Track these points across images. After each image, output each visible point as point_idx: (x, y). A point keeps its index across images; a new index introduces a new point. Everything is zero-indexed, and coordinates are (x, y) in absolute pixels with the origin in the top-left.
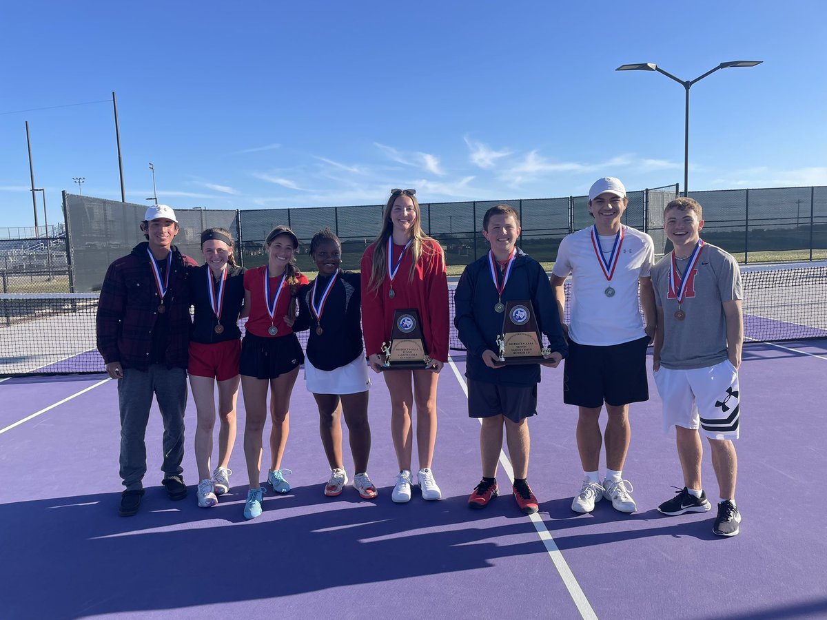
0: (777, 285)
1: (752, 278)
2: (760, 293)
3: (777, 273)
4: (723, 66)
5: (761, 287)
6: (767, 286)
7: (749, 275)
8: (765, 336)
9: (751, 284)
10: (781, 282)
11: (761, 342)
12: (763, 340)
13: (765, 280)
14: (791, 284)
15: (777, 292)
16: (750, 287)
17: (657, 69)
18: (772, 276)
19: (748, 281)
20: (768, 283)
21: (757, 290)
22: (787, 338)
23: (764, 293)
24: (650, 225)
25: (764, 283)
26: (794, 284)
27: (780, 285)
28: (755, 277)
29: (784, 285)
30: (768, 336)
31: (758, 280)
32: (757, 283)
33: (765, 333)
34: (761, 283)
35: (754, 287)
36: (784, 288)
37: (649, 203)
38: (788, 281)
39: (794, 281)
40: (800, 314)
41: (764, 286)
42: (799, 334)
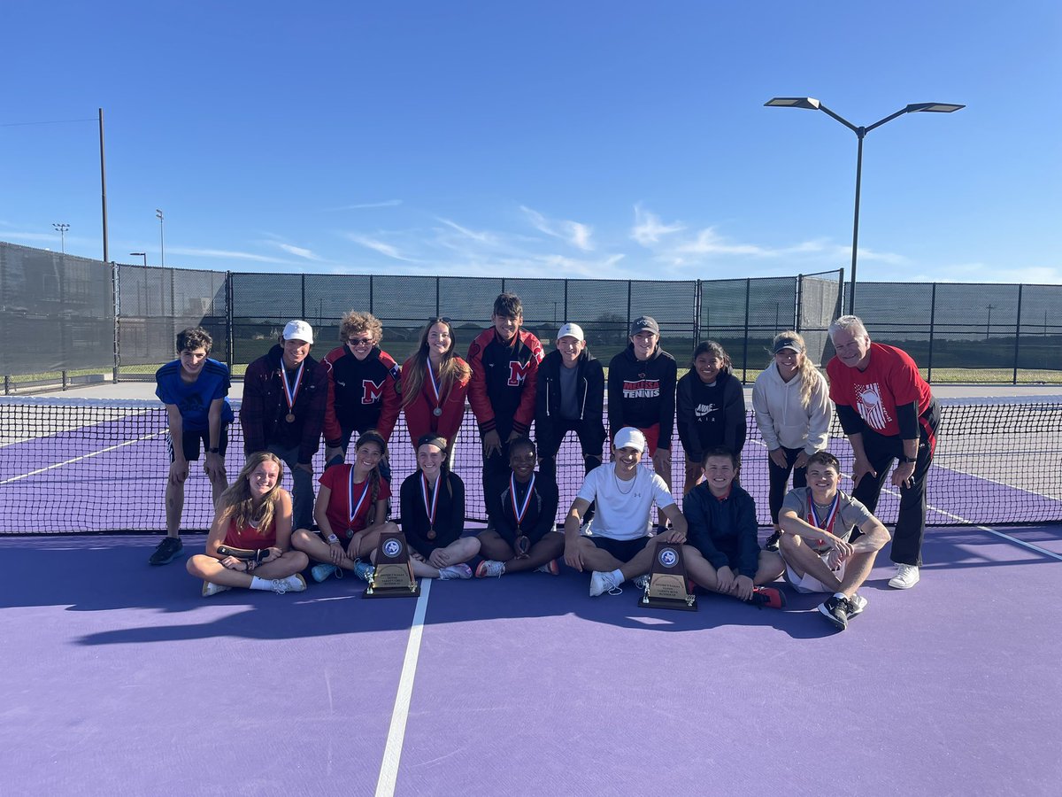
0: (1001, 430)
1: (960, 415)
2: (972, 442)
3: (1001, 409)
4: (911, 108)
5: (973, 431)
6: (985, 431)
7: (955, 410)
8: (979, 516)
9: (957, 426)
10: (1007, 425)
11: (972, 525)
12: (976, 522)
13: (981, 420)
14: (1023, 430)
15: (1000, 441)
16: (956, 432)
17: (821, 107)
18: (993, 414)
19: (953, 421)
20: (985, 425)
21: (967, 436)
22: (1015, 521)
23: (978, 442)
24: (803, 324)
25: (980, 425)
26: (1028, 429)
27: (1006, 430)
28: (965, 415)
29: (1012, 430)
30: (984, 516)
31: (969, 420)
32: (968, 425)
33: (979, 511)
34: (974, 425)
35: (962, 432)
36: (1012, 435)
37: (803, 294)
38: (1019, 424)
39: (1030, 424)
40: (1036, 481)
41: (979, 431)
42: (1035, 514)
